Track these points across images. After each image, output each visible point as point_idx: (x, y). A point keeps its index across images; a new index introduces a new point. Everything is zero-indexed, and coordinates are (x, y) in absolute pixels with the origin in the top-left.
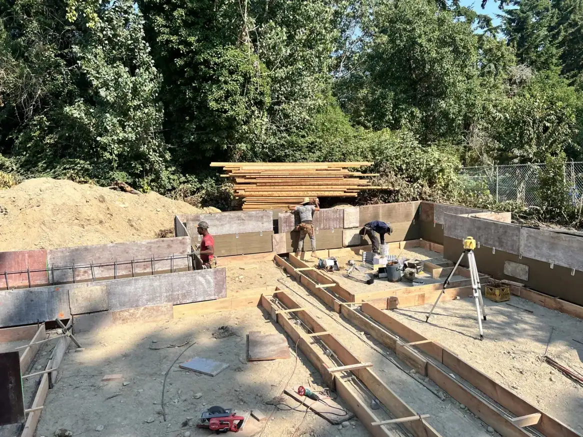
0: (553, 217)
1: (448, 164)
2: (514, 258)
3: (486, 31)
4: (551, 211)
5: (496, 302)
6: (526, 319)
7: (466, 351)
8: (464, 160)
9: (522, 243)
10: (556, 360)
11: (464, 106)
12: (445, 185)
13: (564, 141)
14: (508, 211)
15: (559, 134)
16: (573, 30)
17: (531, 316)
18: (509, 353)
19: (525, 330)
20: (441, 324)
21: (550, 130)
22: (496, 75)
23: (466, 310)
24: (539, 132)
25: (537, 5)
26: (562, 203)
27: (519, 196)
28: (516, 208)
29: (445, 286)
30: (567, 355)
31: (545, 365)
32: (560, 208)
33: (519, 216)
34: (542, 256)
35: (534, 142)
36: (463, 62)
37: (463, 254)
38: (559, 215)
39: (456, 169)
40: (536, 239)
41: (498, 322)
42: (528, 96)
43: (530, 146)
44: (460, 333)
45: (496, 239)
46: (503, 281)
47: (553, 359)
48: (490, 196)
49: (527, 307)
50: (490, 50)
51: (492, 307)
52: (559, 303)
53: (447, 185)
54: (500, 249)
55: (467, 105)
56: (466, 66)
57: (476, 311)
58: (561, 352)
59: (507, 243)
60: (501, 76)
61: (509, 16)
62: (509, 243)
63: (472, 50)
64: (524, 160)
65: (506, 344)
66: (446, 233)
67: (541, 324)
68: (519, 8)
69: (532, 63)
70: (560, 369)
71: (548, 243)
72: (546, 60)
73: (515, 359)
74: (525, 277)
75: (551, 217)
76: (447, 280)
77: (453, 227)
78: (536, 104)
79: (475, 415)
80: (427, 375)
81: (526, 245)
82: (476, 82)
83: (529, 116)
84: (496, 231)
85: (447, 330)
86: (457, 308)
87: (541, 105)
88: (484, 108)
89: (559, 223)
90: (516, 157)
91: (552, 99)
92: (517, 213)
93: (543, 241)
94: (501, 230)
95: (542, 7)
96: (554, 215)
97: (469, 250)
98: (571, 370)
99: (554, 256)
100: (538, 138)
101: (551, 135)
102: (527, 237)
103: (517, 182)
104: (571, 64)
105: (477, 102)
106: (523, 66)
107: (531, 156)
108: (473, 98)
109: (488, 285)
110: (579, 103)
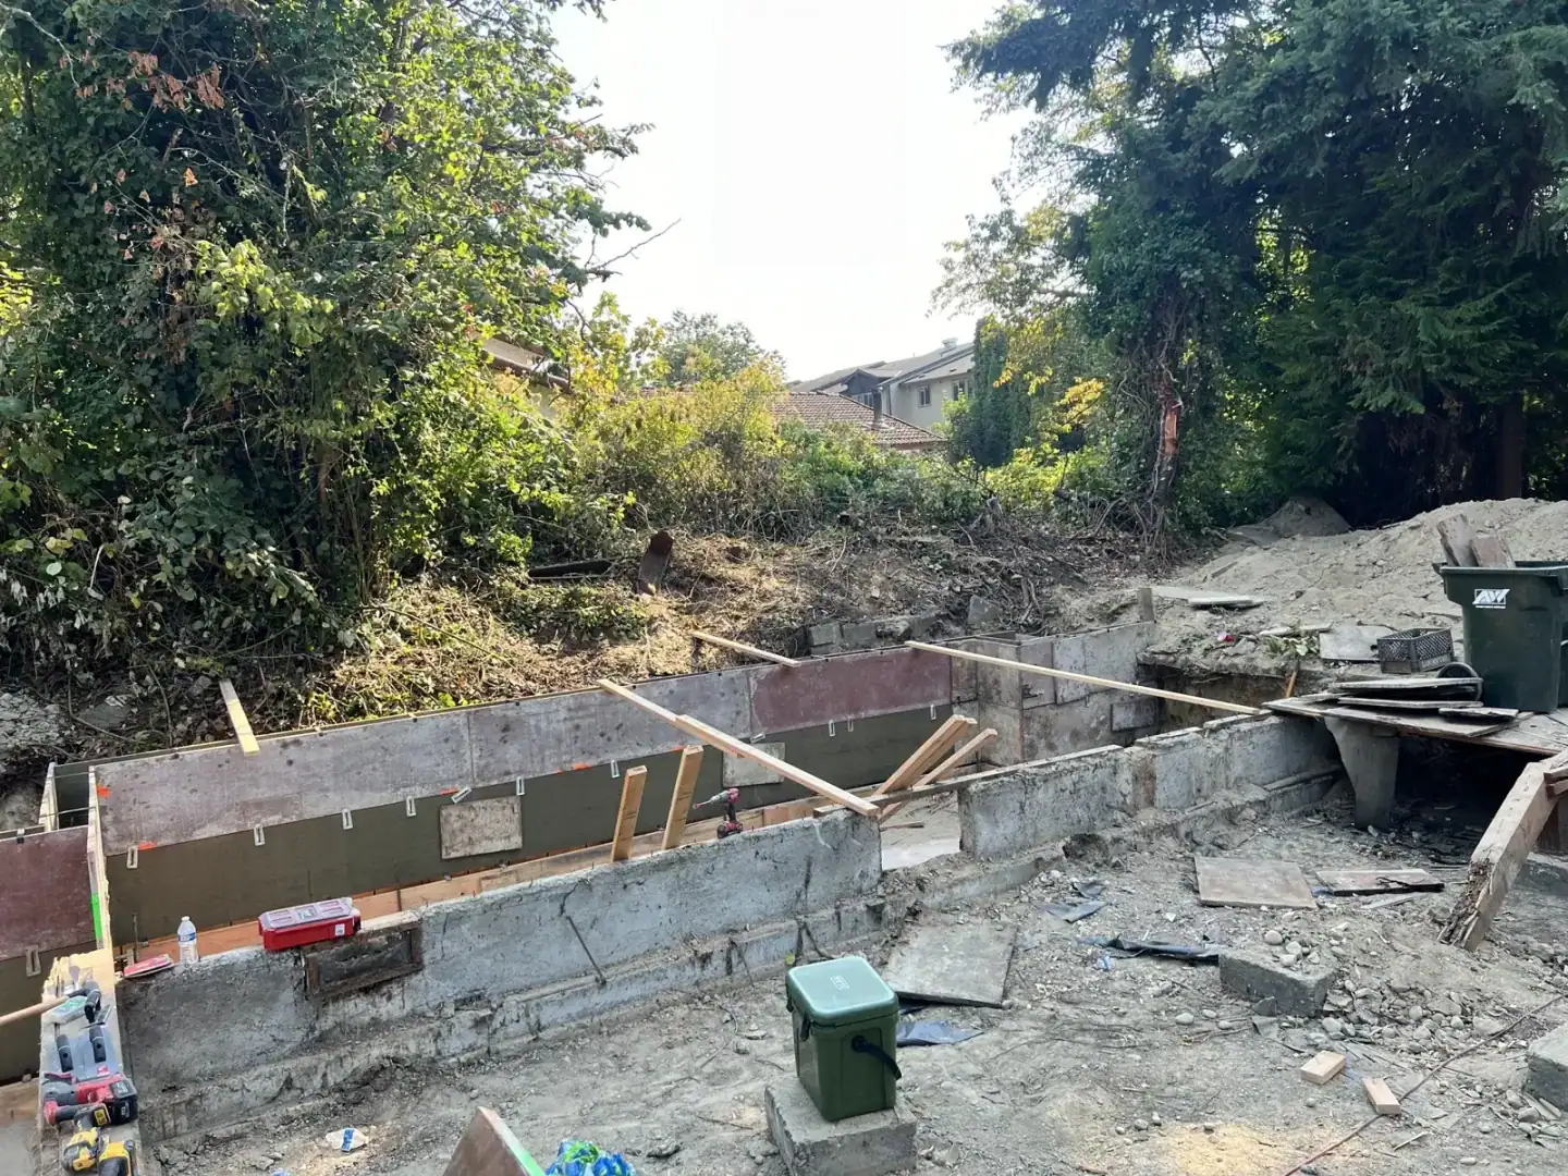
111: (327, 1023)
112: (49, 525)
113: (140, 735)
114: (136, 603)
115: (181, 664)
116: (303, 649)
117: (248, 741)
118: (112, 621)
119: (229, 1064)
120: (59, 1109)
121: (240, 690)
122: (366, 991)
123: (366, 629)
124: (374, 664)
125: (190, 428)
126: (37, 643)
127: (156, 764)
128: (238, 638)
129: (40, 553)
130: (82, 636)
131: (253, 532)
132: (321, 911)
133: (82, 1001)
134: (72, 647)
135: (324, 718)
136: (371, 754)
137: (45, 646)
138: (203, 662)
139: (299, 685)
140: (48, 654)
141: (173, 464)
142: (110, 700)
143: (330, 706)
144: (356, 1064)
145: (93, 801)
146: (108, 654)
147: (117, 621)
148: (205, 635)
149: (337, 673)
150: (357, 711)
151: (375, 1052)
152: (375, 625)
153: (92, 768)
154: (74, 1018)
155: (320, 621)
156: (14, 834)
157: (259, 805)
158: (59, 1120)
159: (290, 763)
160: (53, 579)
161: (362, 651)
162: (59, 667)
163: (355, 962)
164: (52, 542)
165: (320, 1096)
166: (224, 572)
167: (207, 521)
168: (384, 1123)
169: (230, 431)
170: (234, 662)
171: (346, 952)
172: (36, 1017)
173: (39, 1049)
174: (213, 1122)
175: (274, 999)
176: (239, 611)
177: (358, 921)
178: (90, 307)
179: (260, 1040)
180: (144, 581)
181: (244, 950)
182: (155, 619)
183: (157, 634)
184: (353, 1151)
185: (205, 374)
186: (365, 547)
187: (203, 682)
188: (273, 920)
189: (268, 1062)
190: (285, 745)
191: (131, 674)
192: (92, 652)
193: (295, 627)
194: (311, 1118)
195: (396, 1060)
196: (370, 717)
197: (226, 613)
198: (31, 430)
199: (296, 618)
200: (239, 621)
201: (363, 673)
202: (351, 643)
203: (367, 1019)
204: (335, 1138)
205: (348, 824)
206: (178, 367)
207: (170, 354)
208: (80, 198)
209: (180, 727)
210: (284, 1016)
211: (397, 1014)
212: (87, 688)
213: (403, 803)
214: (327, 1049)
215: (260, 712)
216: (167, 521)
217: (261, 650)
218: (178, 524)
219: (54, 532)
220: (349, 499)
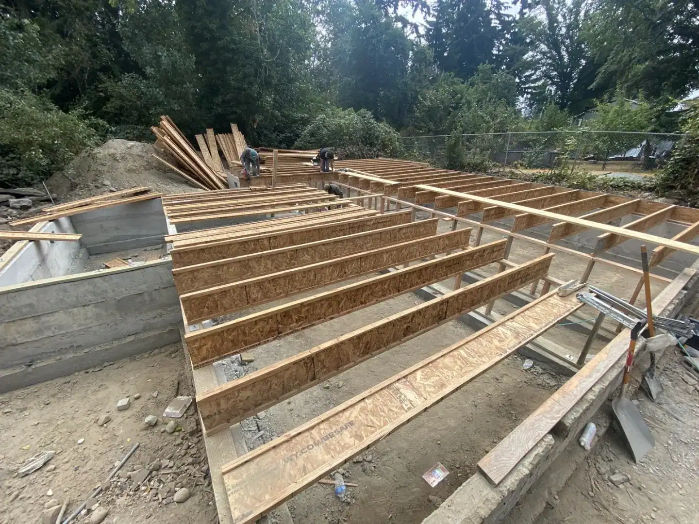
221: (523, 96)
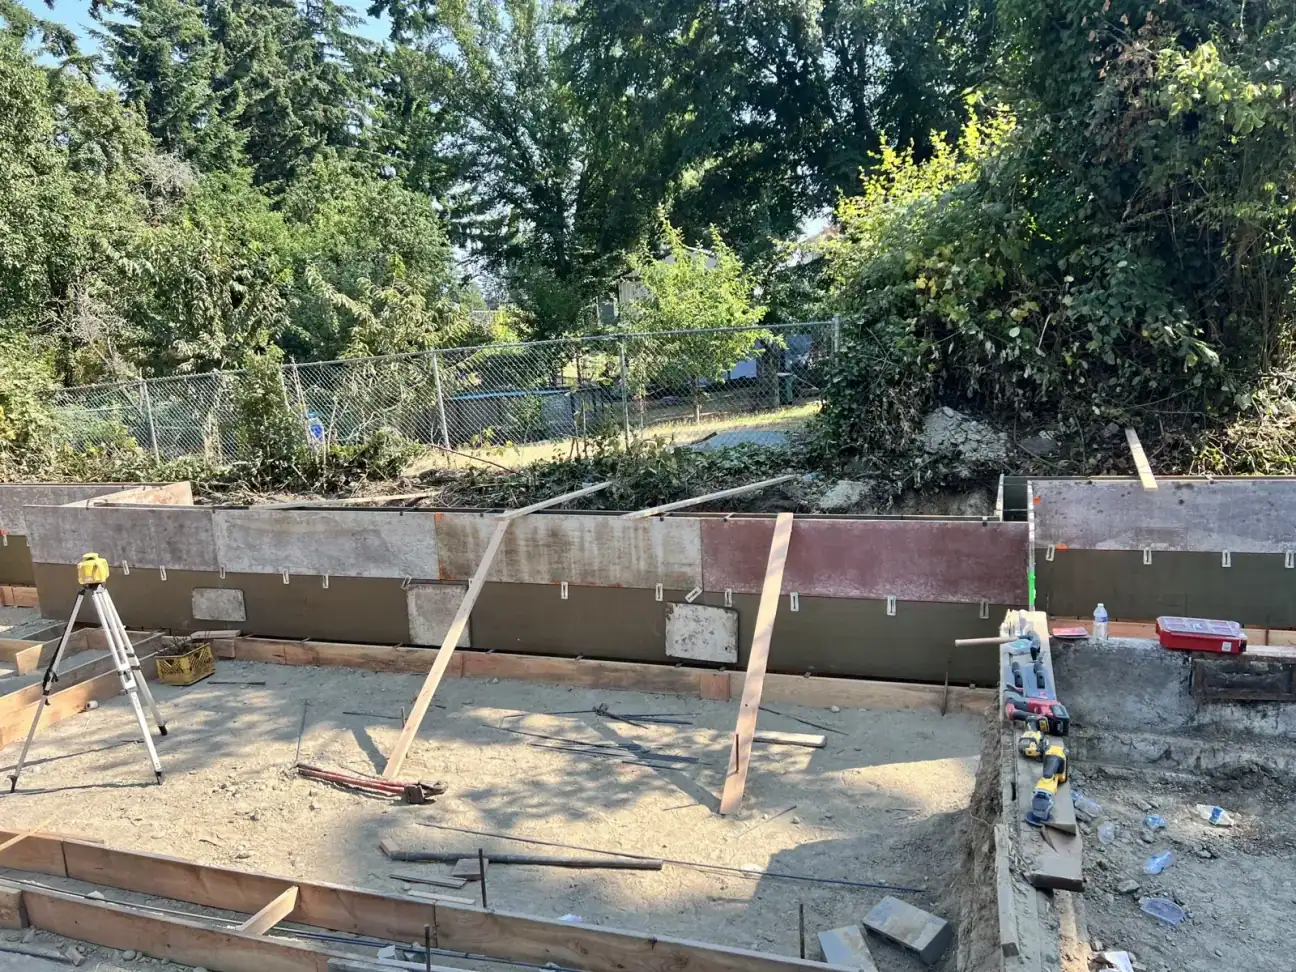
0: (277, 480)
1: (16, 382)
2: (210, 580)
3: (65, 64)
4: (273, 467)
5: (186, 685)
6: (255, 700)
7: (125, 823)
8: (66, 370)
9: (221, 543)
10: (319, 765)
11: (40, 240)
12: (18, 435)
13: (277, 322)
14: (185, 478)
15: (265, 308)
16: (262, 96)
17: (262, 693)
18: (223, 787)
19: (251, 726)
20: (56, 781)
21: (245, 301)
22: (109, 171)
23: (117, 726)
24: (224, 304)
25: (178, 28)
26: (290, 448)
27: (207, 442)
28: (203, 470)
29: (48, 688)
30: (336, 747)
31: (299, 781)
32: (287, 459)
33: (210, 487)
34: (263, 562)
35: (217, 325)
36: (19, 127)
37: (81, 598)
38: (289, 474)
39: (44, 396)
40: (246, 530)
41: (195, 727)
42: (187, 224)
43: (212, 333)
44: (104, 786)
45: (164, 545)
46: (195, 635)
47: (312, 765)
48: (139, 450)
49: (253, 677)
50: (84, 109)
51: (179, 700)
52: (311, 649)
53: (23, 437)
54: (177, 567)
55: (49, 237)
56: (28, 141)
57: (138, 721)
58: (325, 745)
59: (188, 552)
60: (123, 174)
61: (119, 40)
62: (194, 549)
63: (36, 104)
64: (204, 364)
65: (216, 771)
66: (37, 556)
67: (283, 702)
68: (138, 24)
69: (190, 154)
70: (326, 778)
71: (271, 535)
72: (218, 149)
73: (237, 796)
74: (238, 616)
75: (273, 478)
76: (49, 670)
77: (54, 537)
78: (207, 243)
79: (160, 960)
80: (27, 923)
81: (229, 547)
82: (62, 184)
83: (196, 267)
84: (161, 529)
85: (70, 792)
86: (94, 728)
87: (219, 244)
88: (94, 246)
89: (291, 489)
90: (186, 359)
91: (243, 234)
92: (207, 481)
93: (261, 532)
94: (171, 525)
95: (188, 33)
96: (279, 475)
97: (94, 586)
98: (345, 773)
99: (287, 557)
100: (224, 315)
101: (249, 312)
102: (229, 529)
103: (197, 414)
104: (270, 166)
105: (72, 231)
106: (170, 158)
107: (217, 355)
108: (60, 219)
109: (161, 654)
110: (296, 245)
111: (1205, 718)
112: (1014, 299)
113: (1063, 463)
114: (1069, 360)
115: (1097, 412)
116: (1200, 407)
117: (1148, 479)
118: (1050, 373)
119: (1122, 723)
120: (1015, 710)
121: (1142, 438)
122: (1243, 703)
123: (1262, 394)
124: (1265, 426)
125: (1128, 217)
126: (997, 387)
127: (1074, 487)
128: (1144, 394)
129: (1006, 320)
130: (1028, 384)
131: (1170, 307)
132: (1210, 627)
133: (1030, 643)
134: (1021, 392)
135: (1213, 469)
136: (1257, 507)
137: (1002, 390)
138: (1113, 411)
139: (1192, 438)
140: (1003, 396)
141: (1110, 250)
142: (1042, 434)
143: (1220, 460)
144: (1227, 759)
145: (1031, 506)
146: (1044, 399)
147: (1054, 374)
148: (1118, 390)
149: (1230, 432)
150: (1244, 467)
151: (1246, 756)
152: (1271, 392)
153: (1029, 482)
154: (1022, 653)
155: (1219, 385)
156: (981, 519)
157: (1150, 532)
158: (1016, 717)
159: (1181, 502)
160: (1013, 340)
161: (1256, 415)
162: (1011, 404)
163: (1236, 677)
164: (1014, 312)
165: (1191, 772)
166: (1139, 339)
167: (1134, 299)
168: (1249, 815)
169: (1161, 216)
170: (1138, 413)
171: (1229, 666)
172: (996, 646)
173: (999, 668)
174: (1106, 760)
175: (1163, 685)
176: (1148, 371)
177: (1244, 644)
178: (1062, 124)
179: (1148, 713)
180: (1077, 344)
181: (1143, 641)
182: (1081, 374)
183: (1081, 386)
184: (1219, 826)
185: (1146, 169)
186: (1271, 319)
187: (1113, 428)
188: (1167, 623)
189: (1153, 731)
190: (1179, 487)
191: (1060, 416)
192: (1033, 397)
193: (1195, 388)
194: (1185, 787)
195: (1264, 769)
196: (1257, 474)
197: (1136, 373)
198: (1008, 227)
199: (1198, 381)
200: (1147, 380)
201: (1254, 435)
202: (1246, 405)
203: (1241, 726)
204: (1205, 811)
205: (1226, 563)
206: (1123, 166)
207: (1120, 155)
208: (1065, 34)
209: (1092, 461)
210: (1170, 700)
211: (1269, 731)
212: (1027, 423)
213: (1284, 555)
214: (1203, 739)
215: (1156, 457)
216: (1103, 299)
217: (1163, 406)
218: (1112, 302)
219: (1016, 305)
220: (1263, 274)
221: (462, 246)
